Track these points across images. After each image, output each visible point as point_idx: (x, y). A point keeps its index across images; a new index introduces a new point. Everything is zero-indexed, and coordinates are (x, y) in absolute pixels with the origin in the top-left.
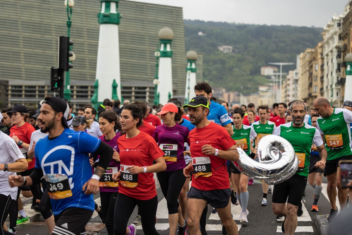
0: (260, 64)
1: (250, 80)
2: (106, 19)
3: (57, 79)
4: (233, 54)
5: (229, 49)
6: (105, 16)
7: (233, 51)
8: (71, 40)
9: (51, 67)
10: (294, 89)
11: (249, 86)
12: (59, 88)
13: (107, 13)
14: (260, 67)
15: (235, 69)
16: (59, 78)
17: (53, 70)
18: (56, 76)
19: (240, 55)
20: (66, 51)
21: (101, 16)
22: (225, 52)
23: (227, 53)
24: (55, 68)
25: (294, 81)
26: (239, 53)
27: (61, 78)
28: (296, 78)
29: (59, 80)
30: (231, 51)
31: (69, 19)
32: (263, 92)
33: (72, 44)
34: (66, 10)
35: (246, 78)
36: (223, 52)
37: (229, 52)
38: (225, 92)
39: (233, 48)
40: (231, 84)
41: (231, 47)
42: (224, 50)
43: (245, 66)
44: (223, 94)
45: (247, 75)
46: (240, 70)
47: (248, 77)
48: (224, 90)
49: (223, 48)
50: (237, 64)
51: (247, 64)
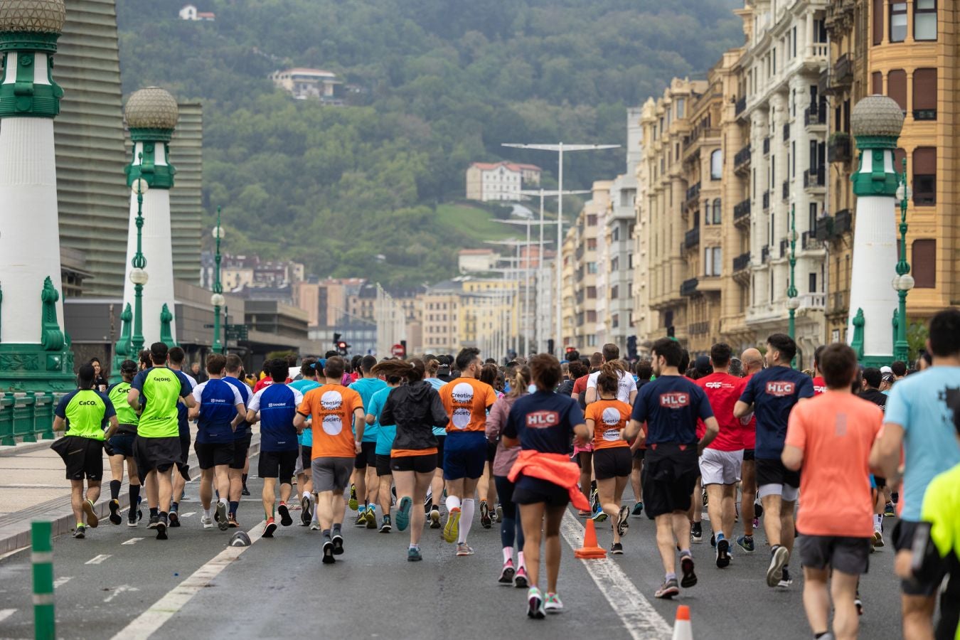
0: (460, 151)
1: (416, 225)
4: (341, 107)
5: (320, 83)
7: (339, 91)
10: (614, 262)
11: (414, 249)
14: (463, 165)
15: (346, 175)
19: (369, 111)
23: (311, 103)
25: (617, 224)
26: (367, 101)
28: (627, 212)
30: (330, 92)
32: (479, 275)
35: (400, 212)
36: (294, 94)
37: (321, 94)
38: (306, 277)
39: (336, 79)
40: (333, 243)
41: (330, 75)
42: (297, 87)
43: (392, 158)
44: (298, 289)
45: (406, 203)
46: (370, 178)
47: (409, 210)
48: (298, 269)
49: (294, 77)
50: (355, 151)
51: (404, 149)
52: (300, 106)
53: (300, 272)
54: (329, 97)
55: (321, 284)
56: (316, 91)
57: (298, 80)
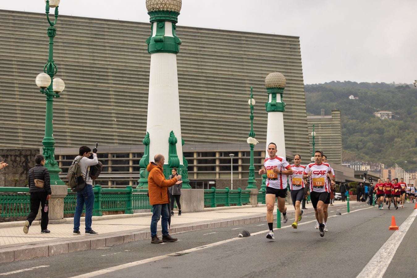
4: (394, 121)
5: (388, 115)
7: (393, 117)
15: (396, 139)
19: (402, 122)
22: (383, 119)
23: (385, 120)
26: (401, 119)
30: (391, 117)
35: (411, 149)
36: (381, 118)
37: (388, 118)
38: (385, 167)
39: (392, 114)
40: (392, 158)
41: (391, 112)
42: (382, 116)
43: (409, 134)
44: (382, 171)
45: (413, 147)
46: (402, 140)
47: (414, 148)
48: (383, 165)
49: (380, 113)
50: (398, 133)
51: (412, 132)
52: (382, 121)
53: (383, 166)
54: (390, 119)
55: (389, 169)
56: (387, 117)
57: (382, 114)
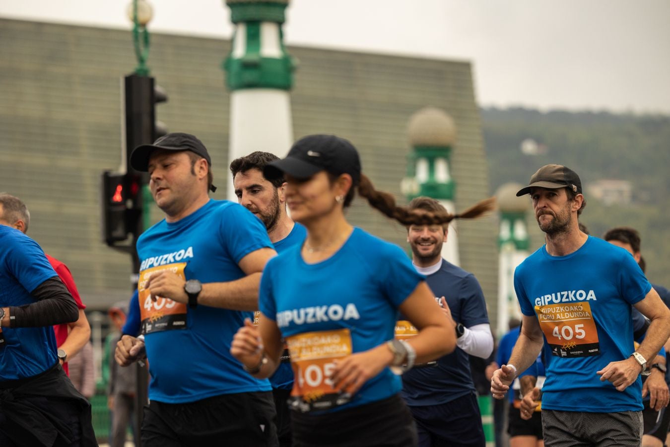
2: (250, 76)
3: (121, 209)
5: (620, 192)
6: (247, 65)
7: (634, 197)
8: (159, 89)
9: (101, 173)
12: (131, 237)
13: (253, 57)
16: (130, 204)
17: (109, 182)
18: (118, 198)
20: (146, 120)
21: (235, 68)
22: (609, 201)
24: (114, 173)
26: (651, 202)
27: (135, 203)
29: (128, 211)
30: (627, 198)
31: (141, 60)
33: (162, 99)
34: (130, 38)
36: (603, 200)
37: (621, 199)
39: (631, 188)
41: (627, 185)
42: (605, 194)
54: (627, 201)
56: (617, 198)
